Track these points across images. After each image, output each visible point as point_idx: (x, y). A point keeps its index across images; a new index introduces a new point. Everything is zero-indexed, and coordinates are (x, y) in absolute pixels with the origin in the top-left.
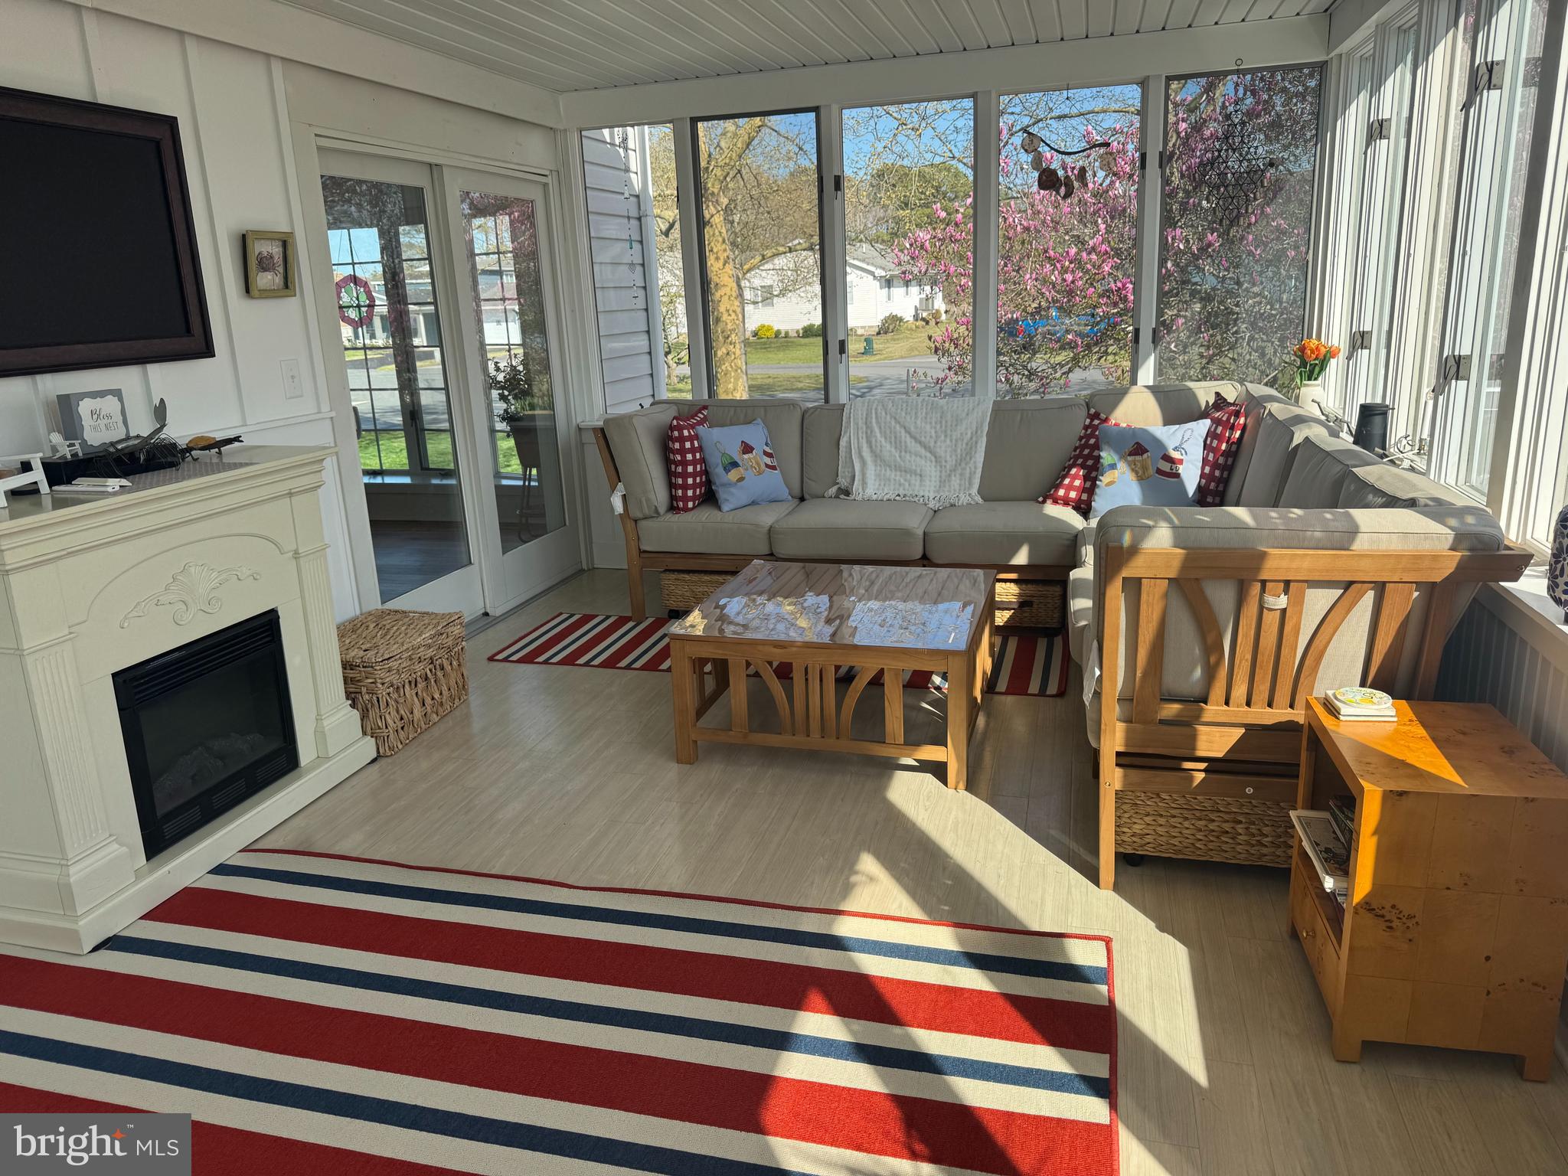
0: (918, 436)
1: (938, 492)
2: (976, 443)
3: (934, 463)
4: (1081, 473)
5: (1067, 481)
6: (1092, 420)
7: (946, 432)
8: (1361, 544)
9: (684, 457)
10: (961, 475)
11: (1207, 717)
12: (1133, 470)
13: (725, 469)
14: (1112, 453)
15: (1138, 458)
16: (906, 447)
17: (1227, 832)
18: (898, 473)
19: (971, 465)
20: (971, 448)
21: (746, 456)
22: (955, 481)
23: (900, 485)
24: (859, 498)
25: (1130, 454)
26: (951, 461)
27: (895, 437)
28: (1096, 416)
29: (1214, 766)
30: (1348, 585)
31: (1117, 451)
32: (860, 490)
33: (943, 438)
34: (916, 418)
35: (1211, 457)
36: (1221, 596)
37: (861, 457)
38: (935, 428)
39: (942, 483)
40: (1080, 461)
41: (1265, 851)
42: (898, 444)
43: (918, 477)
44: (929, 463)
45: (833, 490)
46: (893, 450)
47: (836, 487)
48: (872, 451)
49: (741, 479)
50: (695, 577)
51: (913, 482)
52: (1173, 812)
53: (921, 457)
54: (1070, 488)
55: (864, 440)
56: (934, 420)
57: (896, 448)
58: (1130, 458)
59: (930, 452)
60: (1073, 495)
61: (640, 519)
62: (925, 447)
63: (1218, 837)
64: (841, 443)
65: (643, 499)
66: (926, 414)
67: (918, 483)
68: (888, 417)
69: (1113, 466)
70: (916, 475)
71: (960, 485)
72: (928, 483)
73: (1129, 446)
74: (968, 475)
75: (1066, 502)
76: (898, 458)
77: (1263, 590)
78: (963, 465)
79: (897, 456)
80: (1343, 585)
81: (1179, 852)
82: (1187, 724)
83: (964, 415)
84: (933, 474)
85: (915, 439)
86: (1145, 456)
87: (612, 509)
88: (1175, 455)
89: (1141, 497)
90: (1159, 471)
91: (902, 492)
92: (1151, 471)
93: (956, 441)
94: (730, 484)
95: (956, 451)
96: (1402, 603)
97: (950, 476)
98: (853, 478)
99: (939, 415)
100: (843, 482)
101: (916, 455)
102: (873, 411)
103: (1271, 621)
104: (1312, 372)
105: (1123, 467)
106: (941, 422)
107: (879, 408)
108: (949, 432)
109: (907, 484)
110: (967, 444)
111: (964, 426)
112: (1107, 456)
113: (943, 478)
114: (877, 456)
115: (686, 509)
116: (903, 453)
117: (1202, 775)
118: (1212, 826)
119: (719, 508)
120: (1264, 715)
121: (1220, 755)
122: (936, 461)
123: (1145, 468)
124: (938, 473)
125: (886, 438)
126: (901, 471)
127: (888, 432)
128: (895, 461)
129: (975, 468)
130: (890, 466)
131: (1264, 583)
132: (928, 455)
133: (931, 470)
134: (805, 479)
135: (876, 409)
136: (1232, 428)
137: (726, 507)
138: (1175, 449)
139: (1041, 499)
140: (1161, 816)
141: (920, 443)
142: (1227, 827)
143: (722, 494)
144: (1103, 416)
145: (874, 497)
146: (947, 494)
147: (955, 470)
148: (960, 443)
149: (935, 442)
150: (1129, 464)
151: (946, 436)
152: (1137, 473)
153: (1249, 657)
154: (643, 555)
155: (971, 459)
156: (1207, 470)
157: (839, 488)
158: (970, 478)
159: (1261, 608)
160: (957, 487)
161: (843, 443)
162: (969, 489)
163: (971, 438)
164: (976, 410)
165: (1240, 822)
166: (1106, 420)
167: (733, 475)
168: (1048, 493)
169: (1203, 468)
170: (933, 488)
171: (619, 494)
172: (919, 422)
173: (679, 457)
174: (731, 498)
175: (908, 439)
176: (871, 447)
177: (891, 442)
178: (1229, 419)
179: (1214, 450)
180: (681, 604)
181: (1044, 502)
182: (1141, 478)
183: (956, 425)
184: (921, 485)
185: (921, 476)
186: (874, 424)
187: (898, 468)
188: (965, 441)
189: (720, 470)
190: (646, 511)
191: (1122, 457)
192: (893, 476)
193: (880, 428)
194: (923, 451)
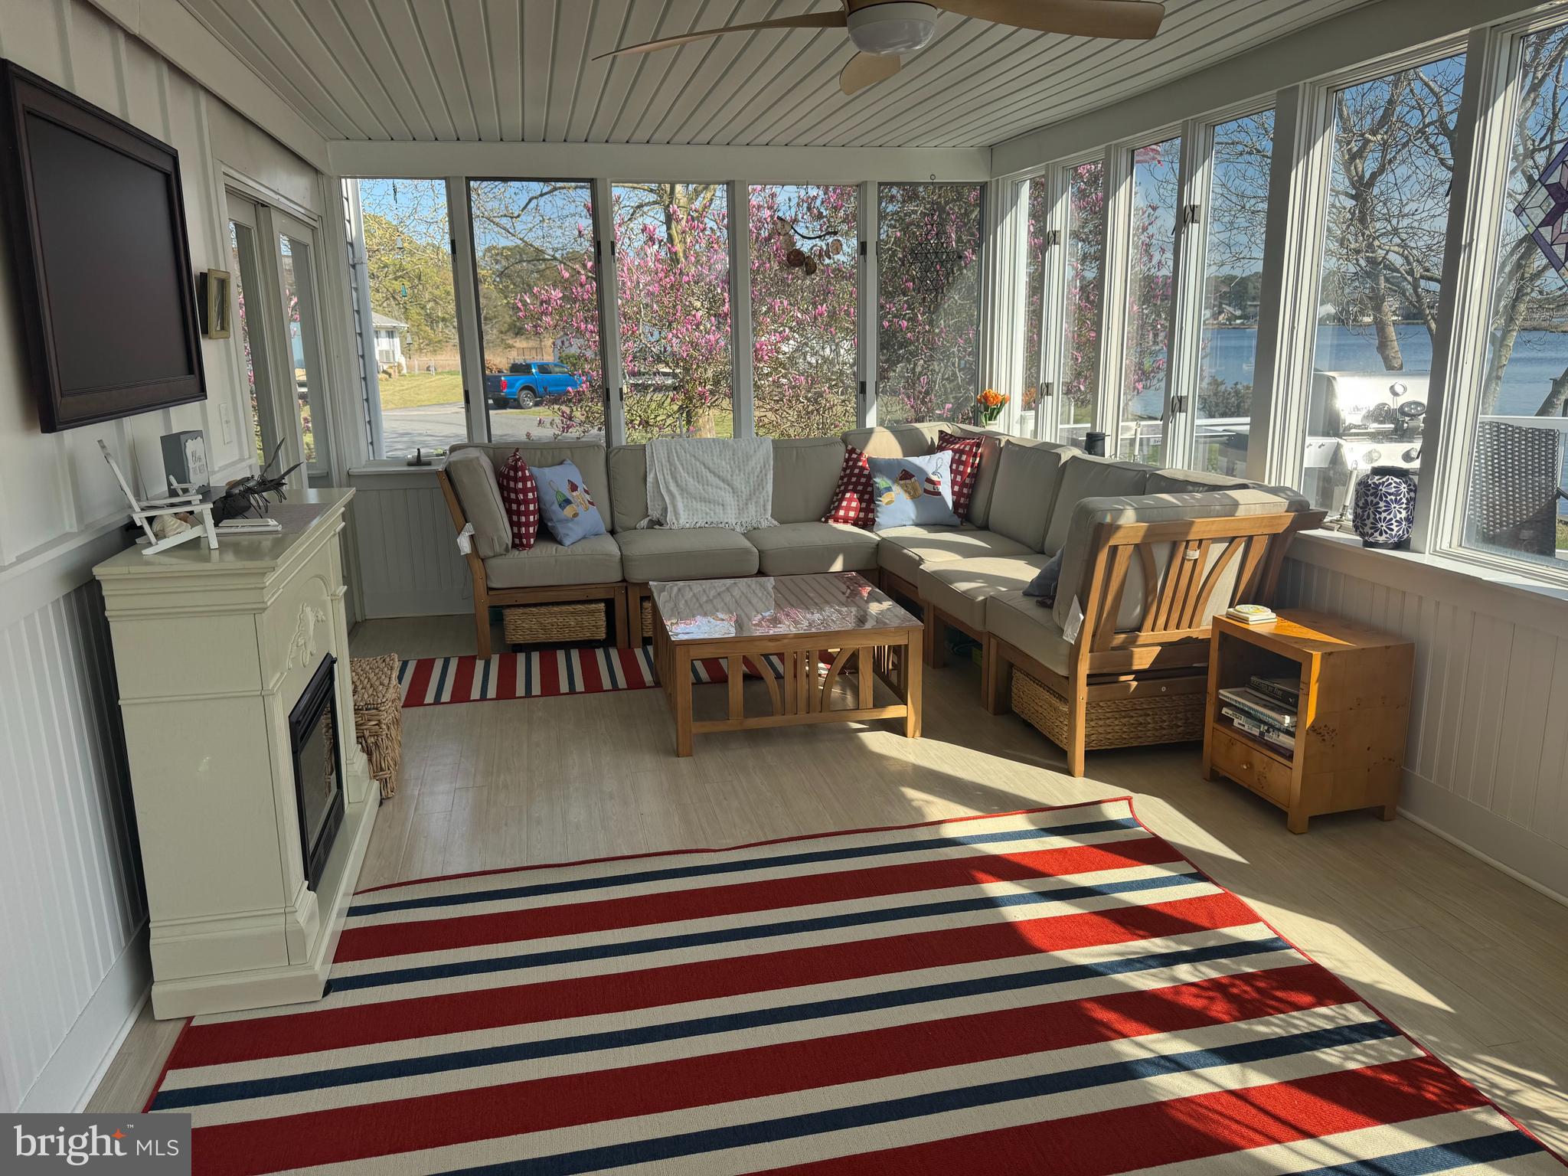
0: (716, 471)
1: (739, 518)
2: (766, 475)
3: (731, 494)
4: (855, 496)
5: (844, 504)
6: (850, 455)
7: (739, 466)
8: (1241, 512)
9: (526, 495)
10: (756, 502)
11: (1140, 641)
12: (906, 491)
13: (560, 505)
14: (885, 479)
15: (908, 481)
16: (707, 481)
17: (1141, 724)
18: (703, 504)
19: (764, 493)
20: (762, 480)
21: (574, 494)
22: (752, 509)
23: (706, 514)
24: (675, 527)
25: (901, 479)
26: (745, 492)
27: (697, 473)
28: (853, 451)
29: (1140, 675)
30: (1232, 540)
31: (889, 478)
32: (674, 521)
33: (737, 472)
34: (712, 455)
35: (959, 478)
36: (1161, 554)
37: (669, 491)
38: (730, 464)
39: (741, 511)
40: (851, 487)
41: (1164, 732)
42: (699, 478)
43: (721, 507)
44: (727, 494)
45: (644, 523)
46: (696, 483)
47: (647, 520)
48: (678, 486)
49: (576, 515)
50: (543, 610)
51: (717, 511)
52: (1108, 715)
53: (721, 489)
54: (848, 509)
55: (670, 477)
56: (728, 457)
57: (698, 482)
58: (902, 482)
59: (728, 485)
60: (852, 514)
61: (489, 558)
62: (723, 481)
63: (1135, 728)
64: (648, 479)
65: (495, 538)
66: (720, 451)
67: (721, 511)
68: (688, 455)
69: (889, 489)
70: (719, 504)
71: (756, 511)
72: (729, 511)
73: (898, 474)
74: (762, 503)
75: (846, 521)
76: (702, 491)
77: (1186, 547)
78: (757, 493)
79: (701, 487)
80: (1229, 540)
81: (1111, 744)
82: (1126, 648)
83: (752, 452)
84: (732, 503)
85: (714, 473)
86: (913, 480)
87: (458, 549)
88: (935, 478)
89: (915, 512)
90: (926, 491)
91: (709, 520)
92: (921, 491)
93: (749, 474)
94: (567, 520)
95: (749, 482)
96: (1259, 549)
97: (747, 504)
98: (665, 510)
99: (731, 453)
100: (655, 513)
101: (717, 487)
102: (674, 451)
103: (1188, 566)
104: (992, 413)
105: (897, 489)
106: (734, 459)
107: (678, 447)
108: (742, 467)
109: (712, 513)
110: (758, 477)
111: (753, 463)
112: (881, 482)
113: (741, 506)
114: (683, 490)
115: (530, 546)
116: (706, 487)
117: (1135, 684)
118: (1132, 721)
119: (560, 543)
120: (1174, 635)
121: (1146, 667)
122: (733, 492)
123: (915, 490)
124: (736, 503)
125: (688, 473)
126: (705, 502)
127: (690, 468)
128: (700, 493)
129: (768, 496)
130: (695, 499)
131: (1188, 542)
132: (726, 487)
133: (729, 499)
134: (616, 513)
135: (675, 449)
136: (975, 456)
137: (567, 542)
138: (934, 473)
139: (823, 519)
140: (1100, 719)
141: (719, 477)
142: (1141, 719)
143: (561, 530)
144: (858, 451)
145: (688, 526)
146: (746, 519)
147: (750, 499)
148: (752, 476)
149: (732, 476)
150: (902, 486)
151: (740, 471)
152: (909, 493)
153: (1171, 595)
154: (491, 593)
155: (763, 489)
156: (956, 488)
157: (650, 520)
158: (764, 506)
159: (1183, 559)
160: (754, 513)
161: (650, 479)
162: (765, 514)
163: (761, 472)
164: (761, 449)
165: (1149, 715)
166: (861, 454)
167: (568, 511)
168: (828, 512)
169: (952, 487)
170: (734, 516)
171: (467, 534)
172: (715, 458)
173: (521, 497)
174: (571, 533)
175: (708, 474)
176: (676, 482)
177: (693, 478)
178: (971, 449)
179: (962, 473)
180: (528, 637)
181: (826, 521)
182: (913, 497)
183: (748, 460)
184: (724, 513)
185: (723, 505)
186: (677, 463)
187: (703, 500)
188: (756, 474)
189: (556, 507)
190: (497, 548)
191: (895, 482)
192: (699, 507)
193: (682, 465)
194: (722, 484)
